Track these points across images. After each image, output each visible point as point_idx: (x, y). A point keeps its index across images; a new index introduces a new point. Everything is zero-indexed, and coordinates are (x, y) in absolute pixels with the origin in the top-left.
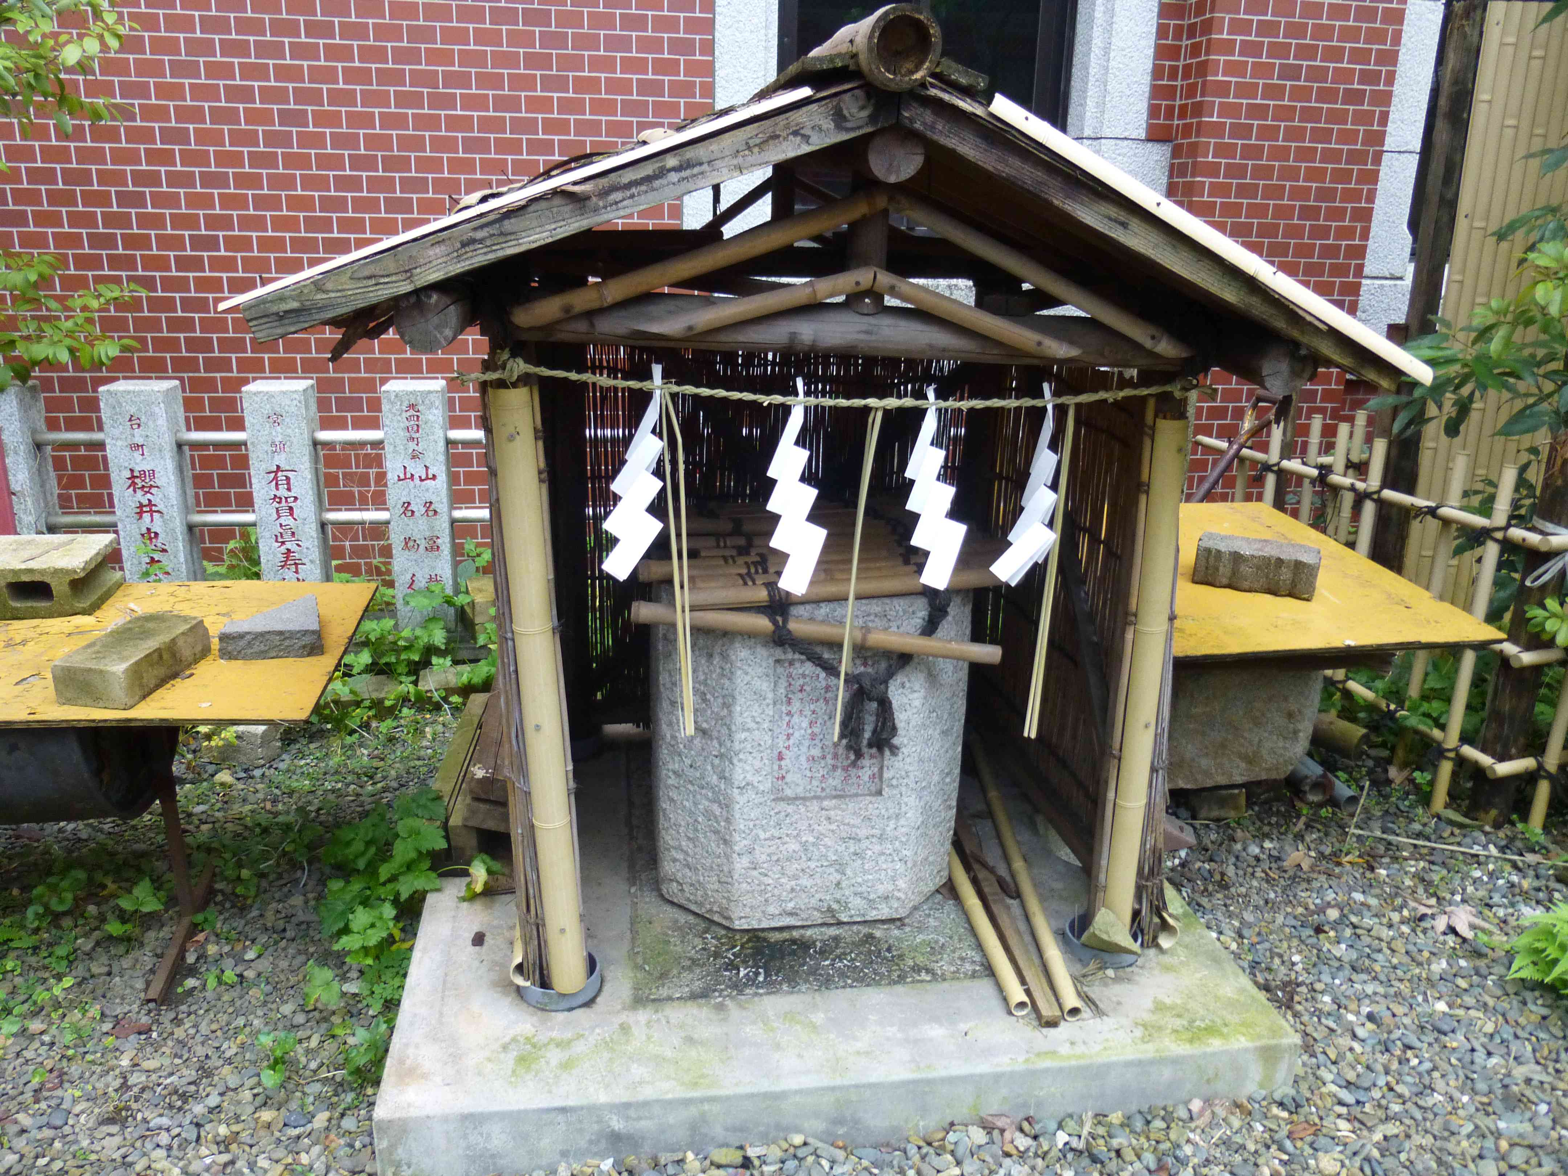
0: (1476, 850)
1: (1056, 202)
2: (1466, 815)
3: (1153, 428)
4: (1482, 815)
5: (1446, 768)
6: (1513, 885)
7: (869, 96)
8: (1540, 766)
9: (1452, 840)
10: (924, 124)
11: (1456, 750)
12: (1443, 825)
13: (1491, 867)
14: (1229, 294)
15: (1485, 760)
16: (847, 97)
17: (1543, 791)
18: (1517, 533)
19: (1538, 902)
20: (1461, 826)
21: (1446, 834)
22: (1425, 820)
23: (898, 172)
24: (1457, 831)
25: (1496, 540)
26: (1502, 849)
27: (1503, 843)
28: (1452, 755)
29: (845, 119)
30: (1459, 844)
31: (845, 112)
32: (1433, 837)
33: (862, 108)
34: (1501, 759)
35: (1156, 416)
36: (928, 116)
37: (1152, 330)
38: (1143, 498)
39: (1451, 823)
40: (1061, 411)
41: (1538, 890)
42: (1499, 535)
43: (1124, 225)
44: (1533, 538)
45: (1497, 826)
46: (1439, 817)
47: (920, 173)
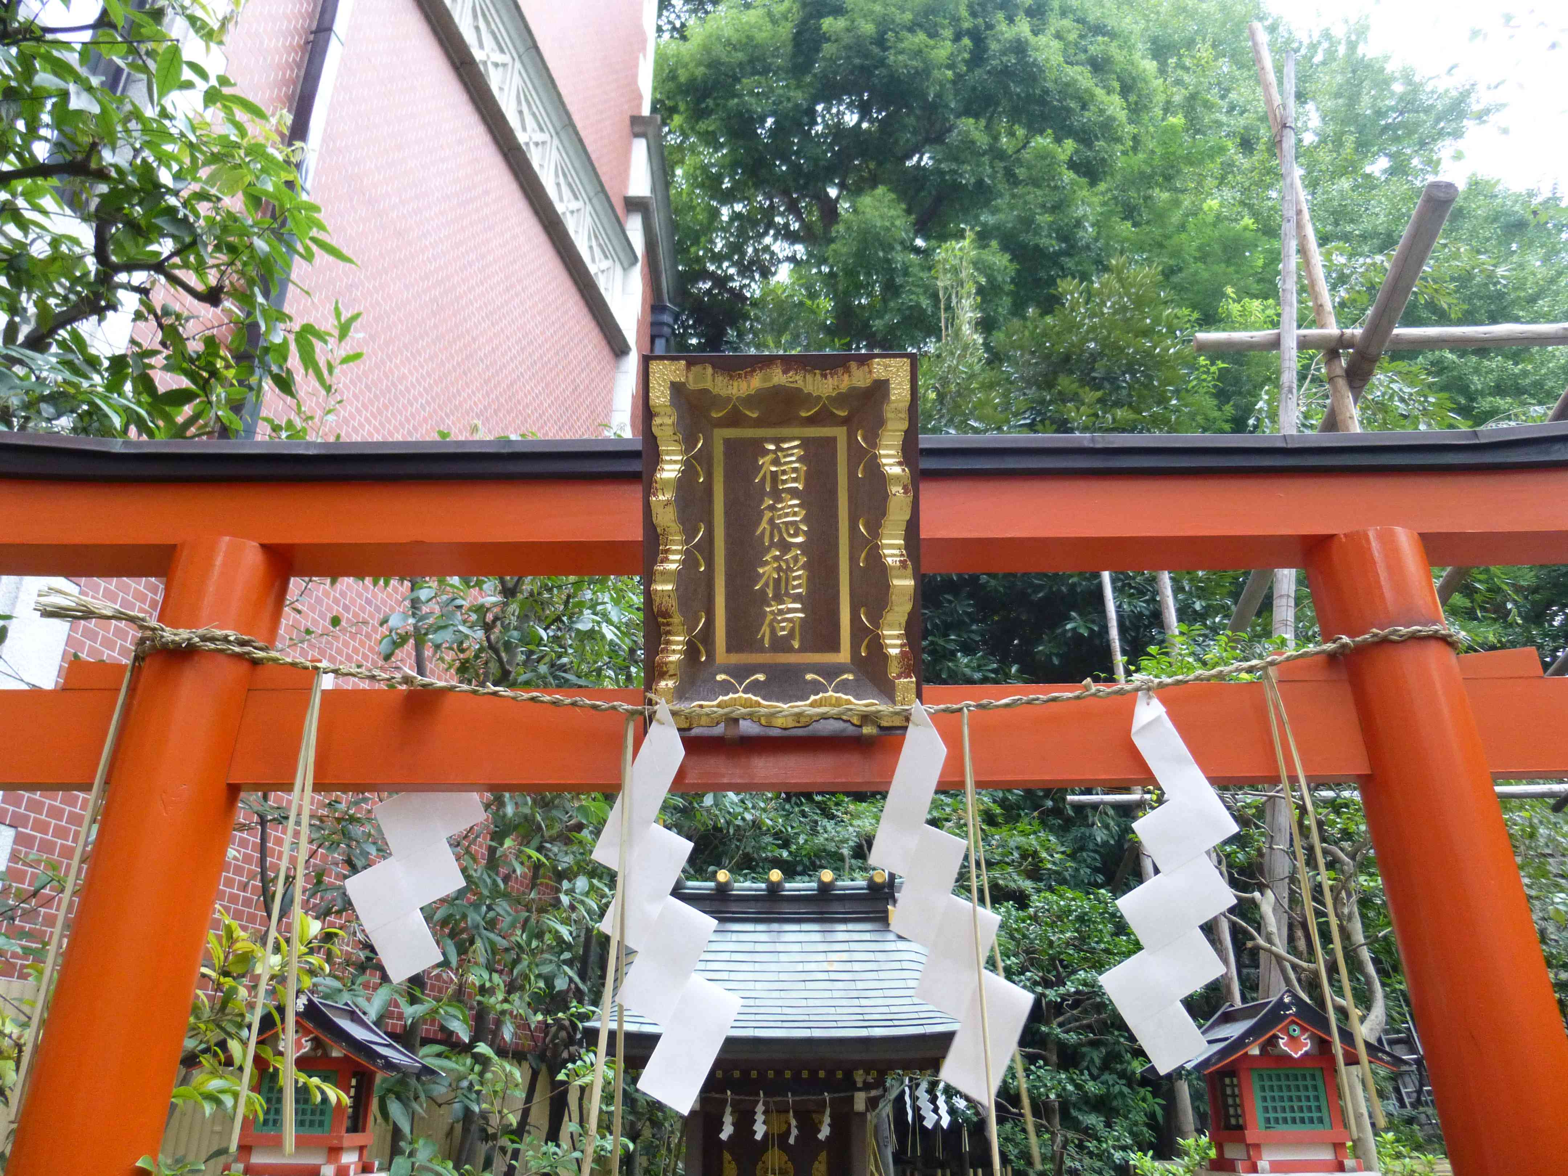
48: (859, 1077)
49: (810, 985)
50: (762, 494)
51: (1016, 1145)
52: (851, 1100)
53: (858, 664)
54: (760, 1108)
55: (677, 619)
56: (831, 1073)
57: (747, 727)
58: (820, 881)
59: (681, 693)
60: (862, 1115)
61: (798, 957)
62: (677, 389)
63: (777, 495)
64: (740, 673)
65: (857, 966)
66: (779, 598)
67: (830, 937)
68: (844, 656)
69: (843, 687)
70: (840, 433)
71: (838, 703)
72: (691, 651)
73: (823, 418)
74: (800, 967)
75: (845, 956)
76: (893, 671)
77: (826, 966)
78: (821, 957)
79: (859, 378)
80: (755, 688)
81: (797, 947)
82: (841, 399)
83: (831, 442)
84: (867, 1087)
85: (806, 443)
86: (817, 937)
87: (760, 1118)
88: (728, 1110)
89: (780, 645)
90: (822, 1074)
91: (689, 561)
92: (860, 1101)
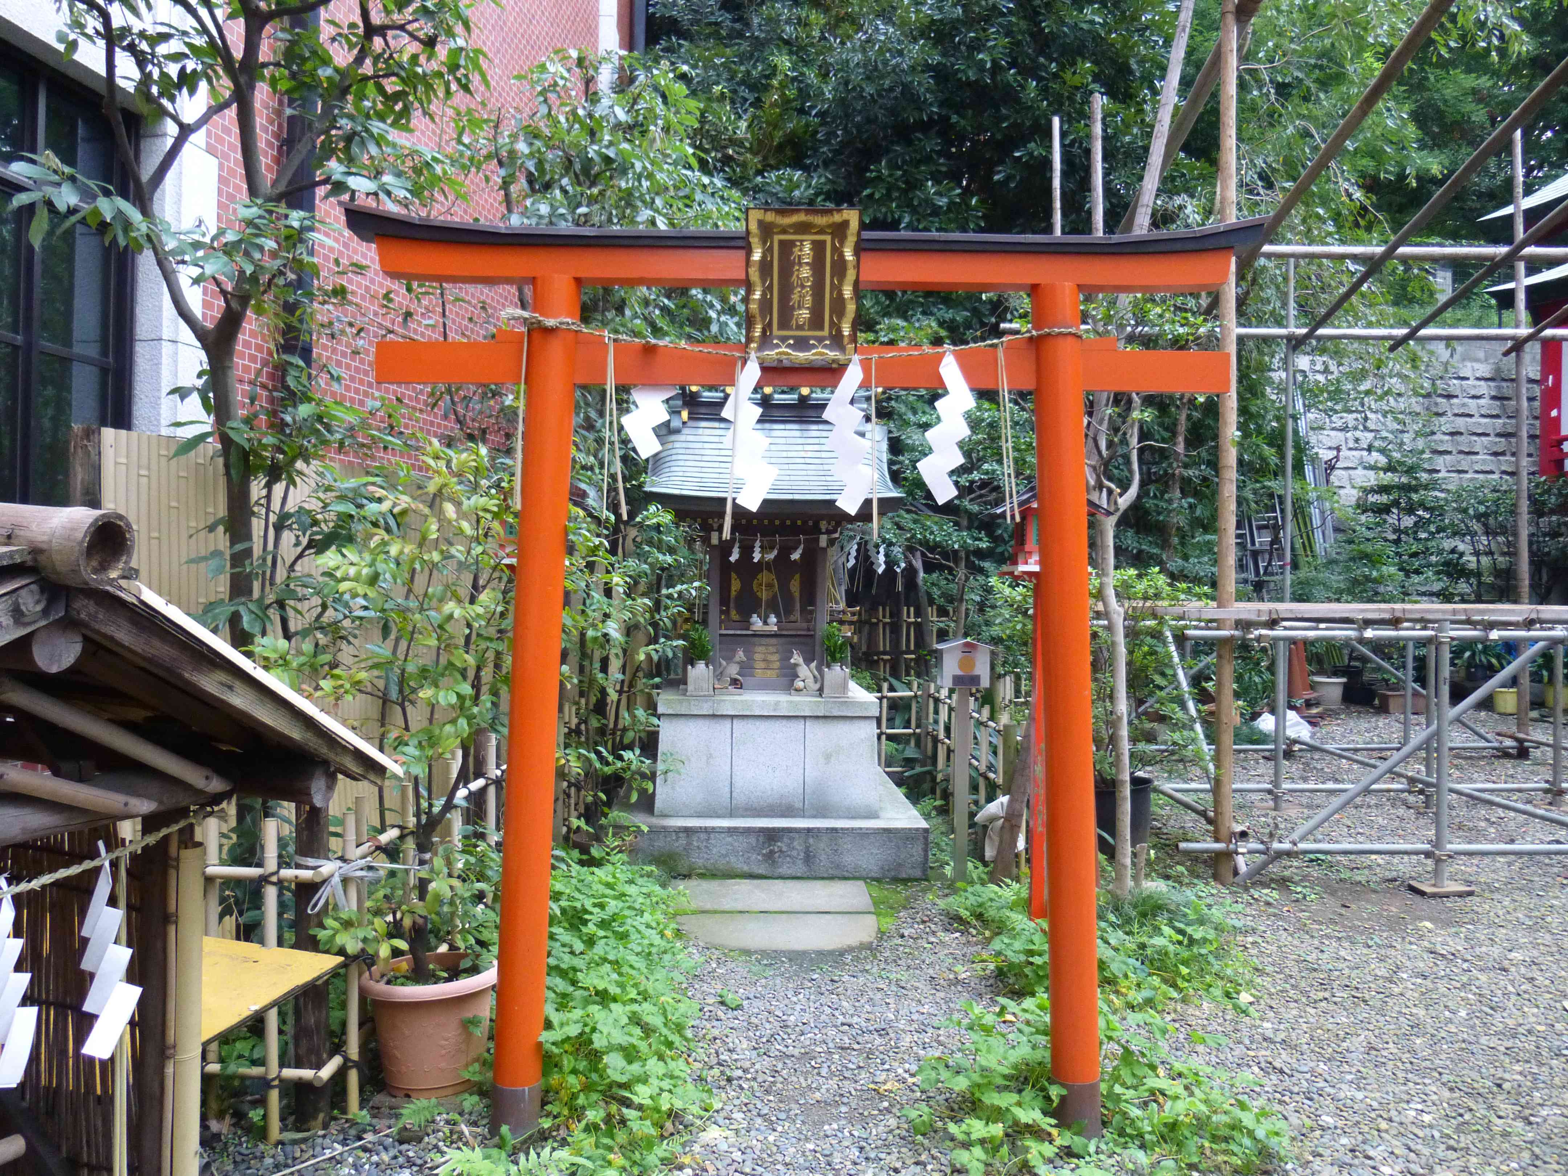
0: (328, 1153)
1: (187, 675)
2: (299, 1130)
3: (177, 859)
4: (313, 1123)
5: (274, 1096)
6: (378, 1165)
7: (42, 591)
8: (346, 1059)
9: (306, 1156)
10: (89, 615)
11: (278, 1076)
12: (289, 1148)
13: (351, 1160)
14: (295, 733)
15: (307, 1074)
16: (23, 592)
17: (353, 1077)
18: (287, 873)
19: (401, 1167)
20: (304, 1140)
21: (298, 1154)
22: (272, 1152)
23: (59, 661)
24: (303, 1146)
25: (273, 884)
26: (344, 1143)
27: (341, 1137)
28: (276, 1083)
29: (22, 614)
30: (314, 1156)
31: (23, 608)
32: (290, 1161)
33: (38, 602)
34: (319, 1066)
35: (179, 848)
36: (92, 607)
37: (205, 772)
38: (172, 929)
39: (295, 1142)
40: (114, 864)
41: (395, 1157)
42: (274, 879)
43: (230, 688)
44: (306, 875)
45: (325, 1126)
46: (281, 1143)
47: (78, 660)
48: (823, 525)
49: (792, 467)
50: (793, 264)
51: (940, 588)
52: (817, 540)
53: (831, 337)
54: (758, 544)
55: (758, 319)
56: (805, 523)
57: (786, 363)
58: (800, 395)
59: (760, 349)
60: (824, 550)
61: (784, 448)
62: (761, 223)
63: (800, 264)
64: (784, 339)
65: (824, 455)
66: (800, 308)
67: (806, 434)
68: (826, 333)
69: (825, 347)
70: (828, 238)
71: (822, 354)
72: (764, 331)
73: (821, 231)
74: (784, 454)
75: (816, 448)
76: (846, 340)
77: (803, 454)
78: (800, 448)
79: (837, 218)
80: (789, 346)
81: (783, 441)
82: (830, 226)
83: (824, 242)
84: (828, 532)
85: (813, 242)
86: (798, 434)
87: (757, 549)
88: (737, 545)
89: (800, 327)
90: (799, 523)
91: (764, 295)
92: (823, 540)
